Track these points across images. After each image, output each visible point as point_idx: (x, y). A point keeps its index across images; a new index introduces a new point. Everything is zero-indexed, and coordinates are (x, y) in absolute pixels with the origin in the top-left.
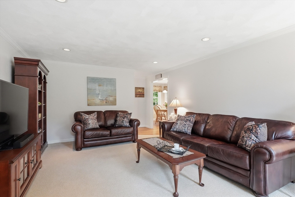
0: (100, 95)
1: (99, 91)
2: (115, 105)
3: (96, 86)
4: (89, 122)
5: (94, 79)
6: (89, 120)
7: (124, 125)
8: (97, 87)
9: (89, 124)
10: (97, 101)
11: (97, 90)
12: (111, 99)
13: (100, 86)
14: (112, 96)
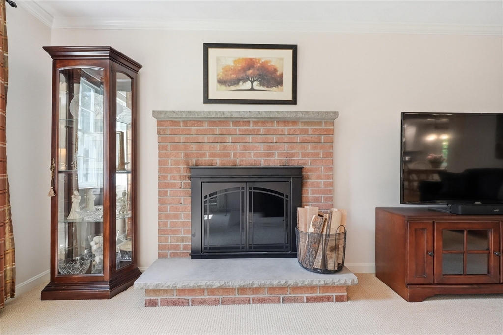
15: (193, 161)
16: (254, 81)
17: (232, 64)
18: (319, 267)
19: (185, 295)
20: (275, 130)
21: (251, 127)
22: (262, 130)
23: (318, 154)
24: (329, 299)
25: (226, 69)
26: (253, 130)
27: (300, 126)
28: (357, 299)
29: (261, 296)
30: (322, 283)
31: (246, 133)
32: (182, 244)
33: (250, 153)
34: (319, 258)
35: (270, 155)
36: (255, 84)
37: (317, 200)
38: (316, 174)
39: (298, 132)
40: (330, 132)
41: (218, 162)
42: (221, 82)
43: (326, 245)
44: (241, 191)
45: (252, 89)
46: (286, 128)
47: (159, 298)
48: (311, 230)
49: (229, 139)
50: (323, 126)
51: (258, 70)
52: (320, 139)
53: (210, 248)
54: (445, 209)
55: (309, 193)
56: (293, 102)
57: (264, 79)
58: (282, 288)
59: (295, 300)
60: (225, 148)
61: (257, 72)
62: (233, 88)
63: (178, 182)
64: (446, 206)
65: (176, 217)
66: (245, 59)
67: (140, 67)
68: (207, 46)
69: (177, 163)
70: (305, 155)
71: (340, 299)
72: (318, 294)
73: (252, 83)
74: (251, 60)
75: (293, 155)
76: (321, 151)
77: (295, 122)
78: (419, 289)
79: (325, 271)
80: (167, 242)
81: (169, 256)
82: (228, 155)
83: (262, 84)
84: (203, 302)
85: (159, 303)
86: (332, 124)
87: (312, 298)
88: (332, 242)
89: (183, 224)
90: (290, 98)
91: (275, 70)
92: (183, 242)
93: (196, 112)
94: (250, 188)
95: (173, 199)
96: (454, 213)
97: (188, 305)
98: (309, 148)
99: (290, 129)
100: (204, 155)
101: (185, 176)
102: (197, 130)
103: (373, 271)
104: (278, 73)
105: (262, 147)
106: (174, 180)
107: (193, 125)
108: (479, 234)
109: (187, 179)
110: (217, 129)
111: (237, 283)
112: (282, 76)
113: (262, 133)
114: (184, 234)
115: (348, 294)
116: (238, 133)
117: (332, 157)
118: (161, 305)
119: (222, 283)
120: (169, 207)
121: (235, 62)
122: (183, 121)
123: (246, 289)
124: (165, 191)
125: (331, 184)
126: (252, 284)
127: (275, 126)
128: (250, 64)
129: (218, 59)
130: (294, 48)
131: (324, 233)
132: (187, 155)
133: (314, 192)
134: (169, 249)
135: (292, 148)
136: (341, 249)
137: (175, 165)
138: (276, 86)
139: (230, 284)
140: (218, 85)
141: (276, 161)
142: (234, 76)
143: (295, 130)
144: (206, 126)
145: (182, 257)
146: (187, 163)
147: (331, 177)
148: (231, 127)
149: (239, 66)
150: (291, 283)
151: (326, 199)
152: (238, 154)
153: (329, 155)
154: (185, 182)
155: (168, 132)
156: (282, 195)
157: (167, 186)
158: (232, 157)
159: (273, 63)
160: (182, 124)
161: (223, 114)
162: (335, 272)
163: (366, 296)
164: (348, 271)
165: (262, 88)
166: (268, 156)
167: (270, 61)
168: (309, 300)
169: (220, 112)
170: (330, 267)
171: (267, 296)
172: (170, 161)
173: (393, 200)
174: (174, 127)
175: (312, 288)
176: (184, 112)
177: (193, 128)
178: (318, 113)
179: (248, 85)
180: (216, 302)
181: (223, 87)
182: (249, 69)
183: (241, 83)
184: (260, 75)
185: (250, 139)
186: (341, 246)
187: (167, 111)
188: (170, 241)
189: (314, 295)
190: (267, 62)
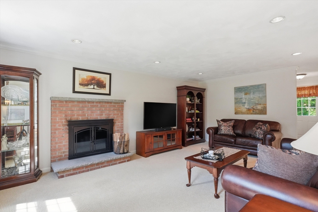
0: (246, 104)
1: (246, 100)
2: (265, 113)
3: (242, 95)
4: (221, 128)
5: (240, 89)
6: (222, 126)
7: (256, 136)
8: (244, 96)
9: (221, 129)
10: (244, 110)
11: (244, 99)
12: (259, 107)
13: (246, 94)
14: (260, 104)
15: (69, 118)
16: (95, 85)
17: (86, 78)
18: (122, 152)
19: (76, 171)
20: (104, 105)
21: (95, 104)
22: (99, 105)
23: (118, 114)
24: (125, 161)
25: (83, 79)
26: (96, 105)
27: (113, 104)
28: (132, 160)
29: (104, 165)
30: (124, 156)
31: (93, 106)
32: (63, 155)
33: (94, 114)
34: (122, 149)
35: (102, 115)
36: (95, 86)
37: (118, 130)
38: (118, 121)
39: (112, 107)
40: (123, 106)
41: (80, 118)
42: (81, 84)
43: (124, 144)
44: (90, 129)
45: (94, 88)
46: (108, 105)
47: (65, 174)
48: (118, 141)
49: (86, 109)
50: (120, 104)
51: (96, 81)
52: (119, 109)
53: (77, 154)
54: (154, 130)
55: (116, 128)
56: (109, 94)
57: (99, 85)
58: (111, 161)
59: (115, 164)
60: (83, 112)
61: (96, 82)
62: (86, 87)
63: (62, 127)
64: (154, 129)
65: (61, 143)
66: (91, 76)
67: (40, 74)
68: (75, 69)
69: (61, 119)
70: (115, 114)
71: (128, 161)
72: (122, 161)
73: (94, 86)
74: (94, 77)
75: (110, 115)
76: (120, 113)
77: (111, 103)
78: (148, 153)
79: (124, 153)
80: (56, 154)
81: (57, 161)
82: (85, 115)
83: (98, 87)
84: (83, 172)
85: (65, 176)
86: (123, 104)
87: (120, 162)
88: (126, 144)
89: (64, 145)
90: (109, 93)
91: (103, 82)
92: (64, 153)
93: (73, 98)
94: (94, 128)
95: (59, 135)
96: (156, 131)
97: (77, 174)
98: (116, 112)
99: (109, 105)
100: (74, 115)
101: (65, 125)
102: (72, 105)
103: (135, 153)
104: (104, 83)
105: (99, 112)
106: (60, 126)
107: (70, 103)
108: (161, 136)
109: (66, 126)
110: (81, 105)
111: (97, 162)
112: (105, 84)
113: (99, 106)
114: (65, 150)
115: (130, 159)
116: (90, 106)
117: (123, 115)
118: (66, 177)
119: (91, 163)
120: (57, 139)
121: (87, 77)
122: (65, 101)
123: (99, 163)
124: (55, 132)
125: (123, 125)
126: (102, 161)
127: (104, 104)
128: (93, 78)
129: (80, 75)
130: (110, 74)
131: (123, 141)
132: (66, 116)
133: (117, 128)
134: (57, 158)
135: (110, 112)
136: (128, 146)
137: (60, 120)
138: (103, 88)
139: (94, 162)
140: (79, 85)
141: (104, 117)
142: (86, 82)
143: (111, 105)
144: (76, 103)
145: (64, 160)
146: (66, 119)
147: (122, 122)
148: (87, 104)
149: (89, 79)
150: (114, 158)
151: (121, 130)
152: (89, 115)
153: (122, 114)
154: (65, 127)
155: (58, 106)
156: (106, 129)
157: (56, 129)
158: (87, 116)
159: (102, 79)
160: (64, 102)
161: (85, 99)
162: (126, 153)
163: (135, 159)
164: (130, 152)
165: (98, 88)
166: (101, 115)
167: (101, 78)
168: (119, 163)
169: (83, 98)
170: (125, 152)
171: (106, 164)
172: (57, 118)
173: (141, 128)
174: (60, 104)
175: (120, 159)
176: (67, 98)
177: (70, 104)
178: (120, 100)
179: (92, 87)
180: (88, 171)
181: (82, 87)
182: (93, 80)
183: (89, 86)
184: (97, 83)
185: (94, 109)
186: (128, 144)
187: (59, 97)
188: (57, 154)
189: (121, 161)
190: (100, 78)
